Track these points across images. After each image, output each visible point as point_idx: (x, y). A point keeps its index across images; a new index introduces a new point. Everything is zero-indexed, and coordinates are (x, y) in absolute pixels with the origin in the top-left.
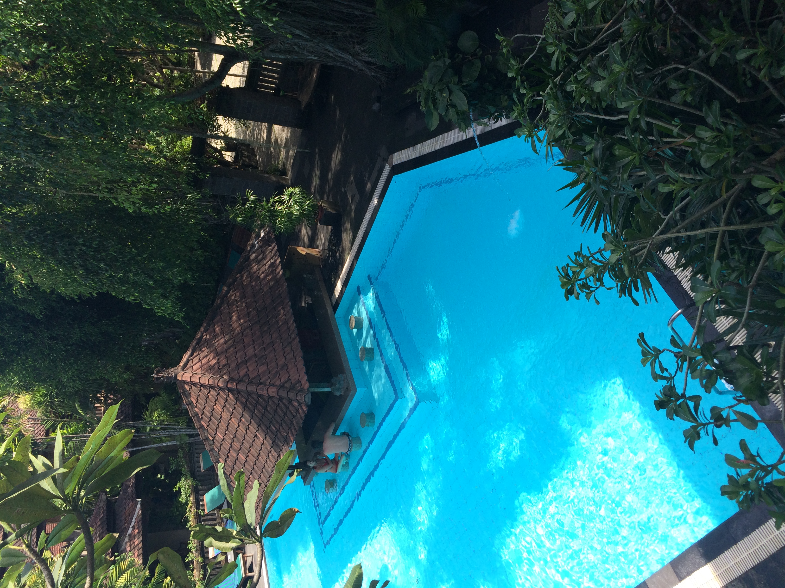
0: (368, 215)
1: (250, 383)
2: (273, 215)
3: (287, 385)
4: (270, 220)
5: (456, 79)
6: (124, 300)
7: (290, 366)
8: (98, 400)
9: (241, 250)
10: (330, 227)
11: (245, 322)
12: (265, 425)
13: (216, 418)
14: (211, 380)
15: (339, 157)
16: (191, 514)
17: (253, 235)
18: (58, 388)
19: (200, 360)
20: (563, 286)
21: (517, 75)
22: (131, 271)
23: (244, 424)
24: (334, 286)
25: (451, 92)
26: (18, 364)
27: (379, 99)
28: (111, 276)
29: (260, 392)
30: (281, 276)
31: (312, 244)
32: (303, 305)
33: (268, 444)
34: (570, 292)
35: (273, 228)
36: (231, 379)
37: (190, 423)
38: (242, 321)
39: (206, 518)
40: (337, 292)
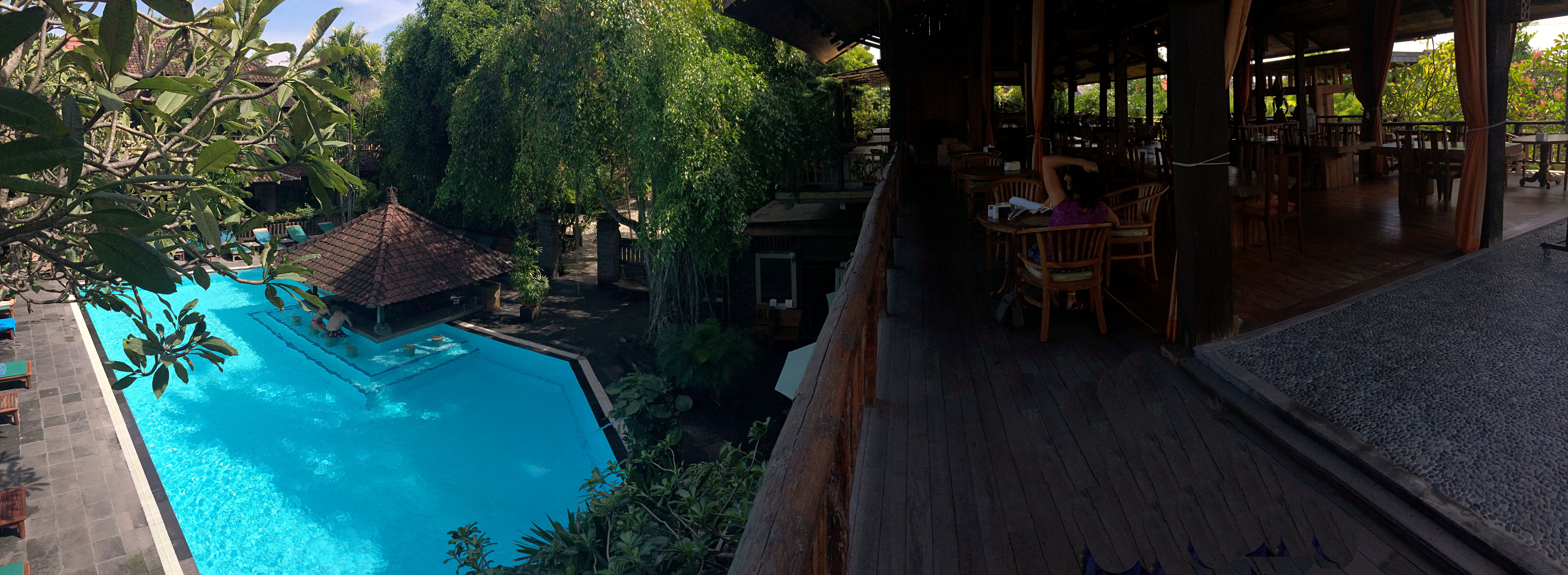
0: (531, 344)
1: (385, 260)
2: (525, 269)
3: (383, 289)
4: (520, 267)
5: (651, 401)
6: (447, 164)
7: (398, 290)
8: (375, 146)
9: (493, 247)
10: (519, 315)
11: (434, 253)
12: (350, 272)
13: (358, 234)
14: (388, 230)
15: (580, 316)
16: (287, 216)
17: (507, 256)
18: (385, 117)
19: (403, 221)
20: (460, 529)
21: (643, 459)
22: (469, 167)
23: (353, 255)
24: (468, 321)
25: (639, 399)
26: (401, 89)
27: (629, 341)
28: (464, 154)
29: (377, 268)
30: (473, 280)
31: (503, 301)
32: (452, 297)
33: (337, 275)
34: (455, 535)
35: (514, 270)
36: (388, 245)
37: (357, 214)
38: (435, 251)
39: (282, 226)
40: (463, 324)
